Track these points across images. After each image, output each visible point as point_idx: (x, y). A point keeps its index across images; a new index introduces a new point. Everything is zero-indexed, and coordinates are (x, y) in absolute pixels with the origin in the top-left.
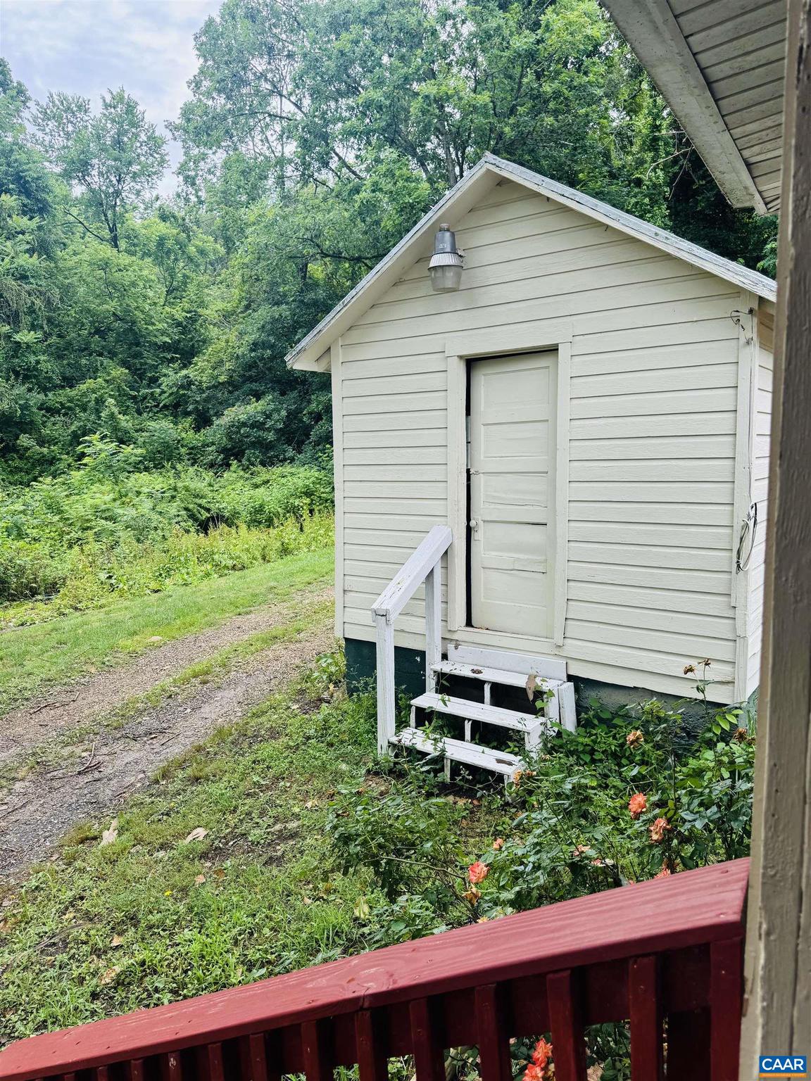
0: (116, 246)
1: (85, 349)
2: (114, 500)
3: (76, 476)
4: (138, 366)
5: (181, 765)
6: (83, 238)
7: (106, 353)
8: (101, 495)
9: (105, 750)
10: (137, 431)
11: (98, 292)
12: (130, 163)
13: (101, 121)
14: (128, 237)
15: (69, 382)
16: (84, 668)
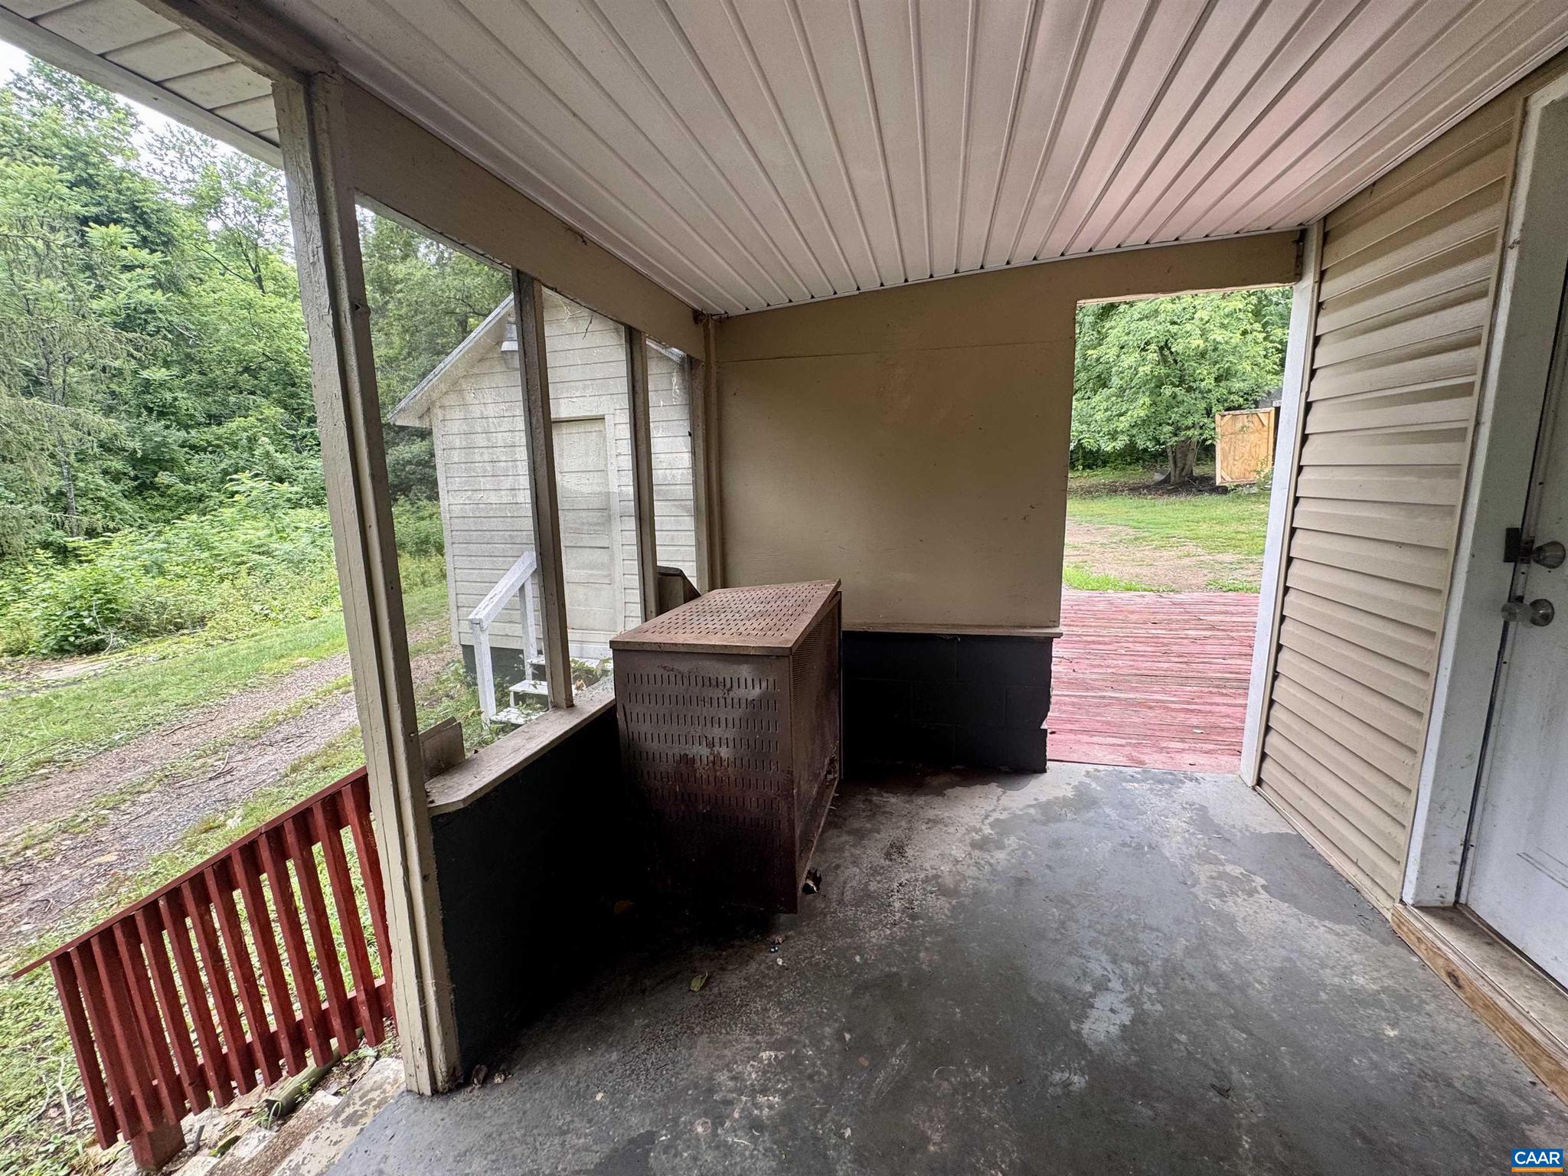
0: (261, 287)
1: (233, 387)
2: (271, 535)
3: (227, 513)
4: (296, 406)
5: (312, 760)
6: (223, 275)
7: (258, 392)
8: (255, 531)
9: (240, 757)
10: (297, 469)
11: (243, 331)
12: (270, 206)
13: (232, 159)
14: (275, 279)
15: (215, 419)
16: (225, 691)
